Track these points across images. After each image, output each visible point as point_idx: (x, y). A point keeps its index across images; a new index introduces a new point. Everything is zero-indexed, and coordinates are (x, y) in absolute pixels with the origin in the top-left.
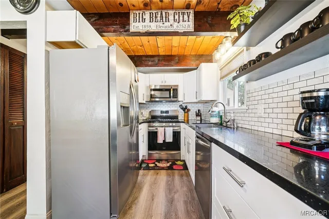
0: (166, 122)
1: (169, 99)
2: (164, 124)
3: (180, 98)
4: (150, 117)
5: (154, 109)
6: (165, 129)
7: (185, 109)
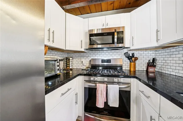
0: (108, 76)
1: (113, 46)
2: (106, 79)
3: (127, 43)
4: (90, 66)
5: (95, 58)
6: (107, 87)
7: (131, 58)
